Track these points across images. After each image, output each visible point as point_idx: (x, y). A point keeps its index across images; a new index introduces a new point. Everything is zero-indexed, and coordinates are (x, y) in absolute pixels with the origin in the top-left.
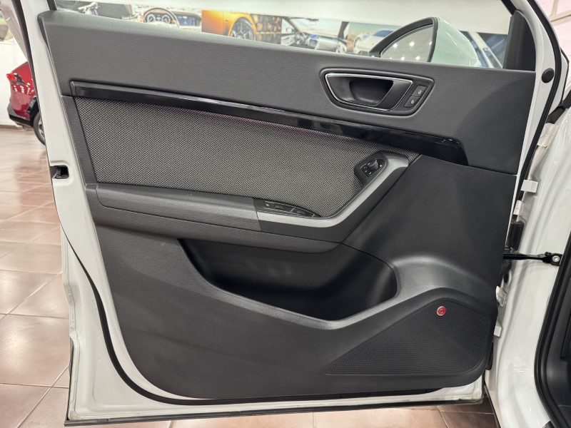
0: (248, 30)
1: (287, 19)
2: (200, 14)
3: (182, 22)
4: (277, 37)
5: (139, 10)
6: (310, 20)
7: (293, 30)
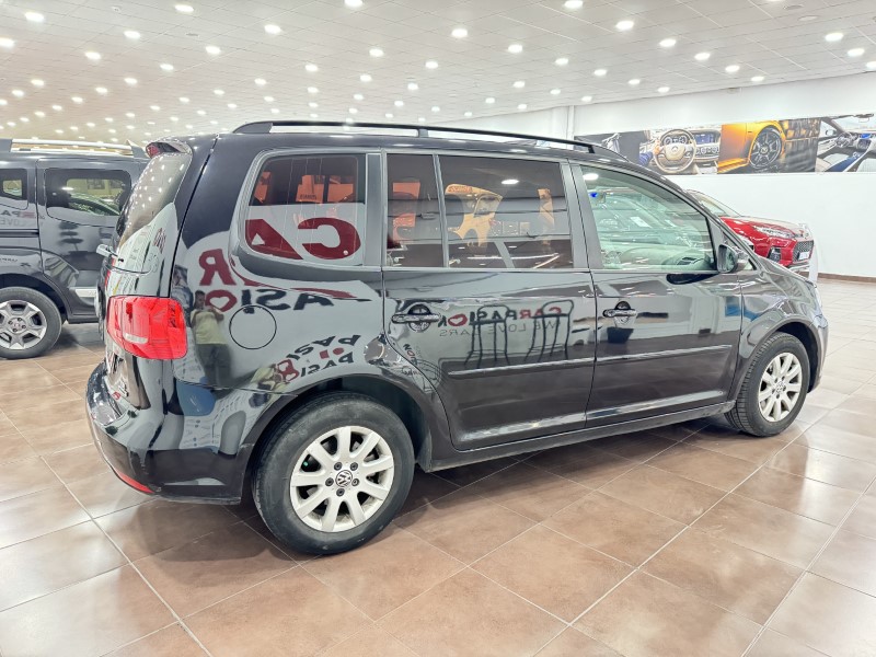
0: (775, 139)
1: (828, 120)
2: (719, 130)
3: (699, 140)
4: (812, 144)
5: (656, 135)
6: (861, 116)
7: (834, 132)
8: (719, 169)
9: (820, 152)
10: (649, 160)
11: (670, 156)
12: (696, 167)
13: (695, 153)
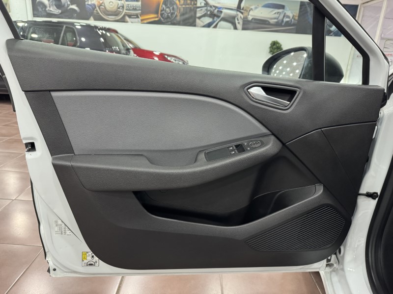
0: (173, 4)
4: (194, 9)
7: (205, 4)
8: (142, 20)
9: (198, 15)
10: (94, 9)
11: (108, 8)
12: (127, 18)
13: (125, 8)
